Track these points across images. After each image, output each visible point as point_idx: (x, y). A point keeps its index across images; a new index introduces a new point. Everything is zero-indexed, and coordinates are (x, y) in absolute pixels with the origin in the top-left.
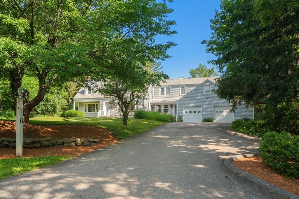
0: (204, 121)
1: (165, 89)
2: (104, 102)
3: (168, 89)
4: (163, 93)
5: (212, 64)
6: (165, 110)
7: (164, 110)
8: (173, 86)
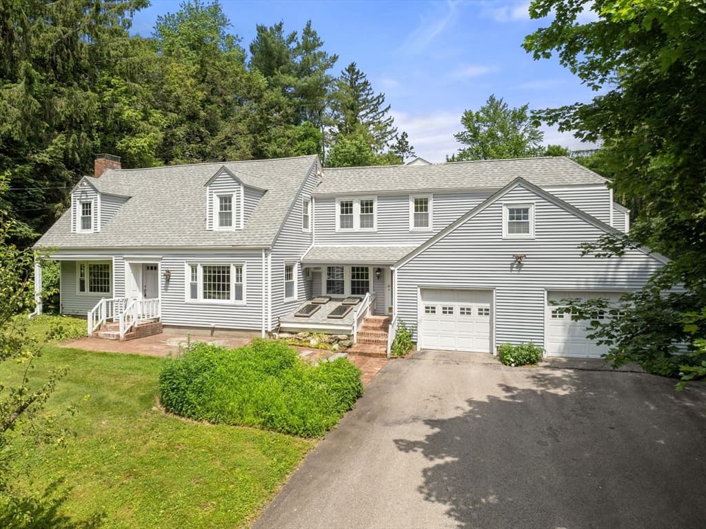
0: (504, 357)
1: (357, 207)
2: (127, 264)
3: (367, 207)
4: (346, 221)
5: (561, 129)
6: (358, 285)
7: (353, 283)
8: (385, 196)
